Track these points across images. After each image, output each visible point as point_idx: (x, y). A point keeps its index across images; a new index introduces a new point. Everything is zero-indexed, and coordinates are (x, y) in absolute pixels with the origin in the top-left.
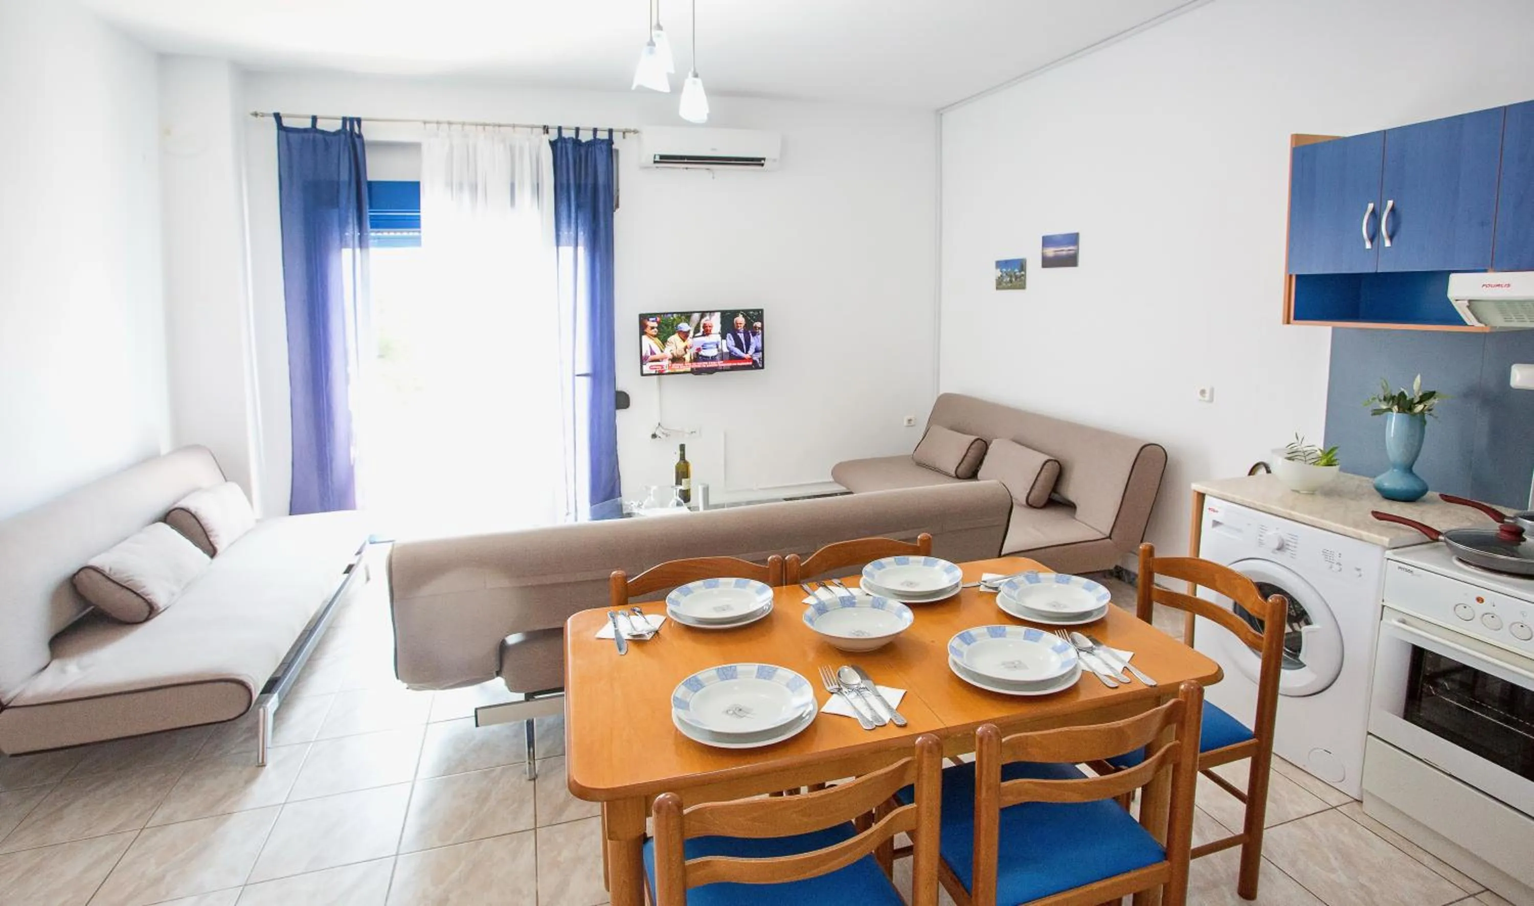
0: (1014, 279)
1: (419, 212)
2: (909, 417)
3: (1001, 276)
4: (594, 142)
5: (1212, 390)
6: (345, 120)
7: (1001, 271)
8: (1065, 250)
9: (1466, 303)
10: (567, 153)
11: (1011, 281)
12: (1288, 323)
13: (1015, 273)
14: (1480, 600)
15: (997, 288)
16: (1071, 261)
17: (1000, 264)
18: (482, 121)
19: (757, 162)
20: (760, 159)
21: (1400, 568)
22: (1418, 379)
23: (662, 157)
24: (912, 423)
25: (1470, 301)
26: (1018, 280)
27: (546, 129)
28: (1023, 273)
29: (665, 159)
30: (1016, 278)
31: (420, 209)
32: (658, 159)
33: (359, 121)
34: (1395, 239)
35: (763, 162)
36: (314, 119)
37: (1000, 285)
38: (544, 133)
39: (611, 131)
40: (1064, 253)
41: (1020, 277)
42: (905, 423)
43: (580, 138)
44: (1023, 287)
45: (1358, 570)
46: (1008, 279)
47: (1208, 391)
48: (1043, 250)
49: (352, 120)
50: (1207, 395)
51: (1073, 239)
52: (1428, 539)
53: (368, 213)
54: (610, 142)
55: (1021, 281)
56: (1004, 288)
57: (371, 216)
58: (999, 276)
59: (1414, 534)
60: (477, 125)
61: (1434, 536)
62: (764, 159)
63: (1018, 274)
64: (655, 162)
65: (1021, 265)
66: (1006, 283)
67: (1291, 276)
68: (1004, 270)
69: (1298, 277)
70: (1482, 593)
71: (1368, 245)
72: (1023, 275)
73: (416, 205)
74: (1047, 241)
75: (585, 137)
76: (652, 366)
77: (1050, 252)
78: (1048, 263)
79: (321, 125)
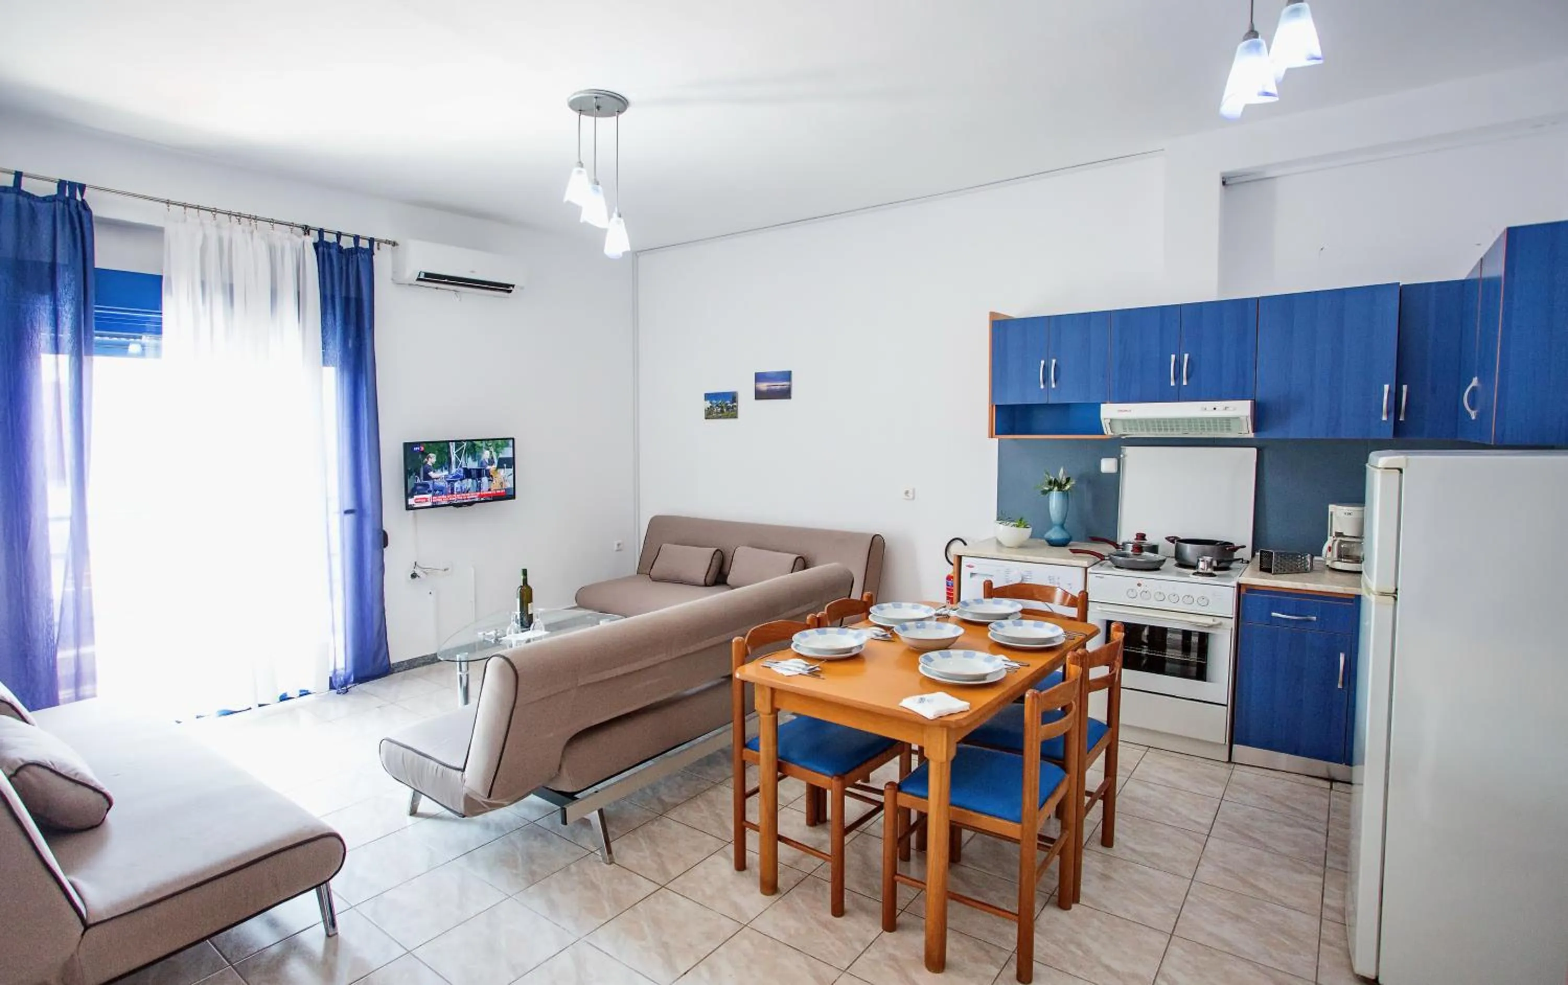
0: (725, 410)
1: (161, 314)
2: (620, 541)
3: (711, 407)
4: (357, 249)
5: (914, 490)
6: (62, 184)
7: (711, 403)
8: (779, 385)
9: (1109, 421)
10: (331, 261)
11: (722, 411)
12: (992, 437)
13: (727, 404)
14: (1139, 585)
15: (706, 418)
16: (786, 394)
17: (708, 397)
18: (235, 210)
19: (506, 288)
20: (508, 286)
21: (1096, 577)
22: (1062, 470)
23: (427, 275)
24: (621, 546)
25: (1111, 420)
26: (730, 410)
27: (307, 230)
28: (735, 404)
29: (431, 277)
30: (728, 409)
31: (161, 310)
32: (422, 276)
33: (82, 188)
34: (1058, 382)
35: (511, 288)
36: (18, 175)
37: (709, 414)
38: (305, 234)
39: (371, 241)
40: (778, 387)
41: (732, 408)
42: (616, 547)
43: (341, 244)
44: (735, 416)
45: (1070, 584)
46: (719, 409)
47: (911, 491)
48: (755, 384)
49: (73, 186)
50: (911, 496)
51: (787, 376)
52: (1099, 559)
53: (96, 310)
54: (370, 252)
55: (734, 411)
56: (713, 418)
57: (96, 314)
58: (709, 406)
59: (1092, 559)
60: (230, 214)
61: (1103, 558)
62: (513, 286)
63: (729, 405)
64: (419, 279)
65: (733, 397)
66: (717, 413)
67: (993, 406)
68: (714, 401)
69: (996, 406)
70: (1139, 581)
71: (1042, 387)
72: (735, 406)
73: (157, 305)
74: (759, 377)
75: (347, 243)
76: (417, 499)
77: (764, 386)
78: (760, 395)
79: (27, 185)
